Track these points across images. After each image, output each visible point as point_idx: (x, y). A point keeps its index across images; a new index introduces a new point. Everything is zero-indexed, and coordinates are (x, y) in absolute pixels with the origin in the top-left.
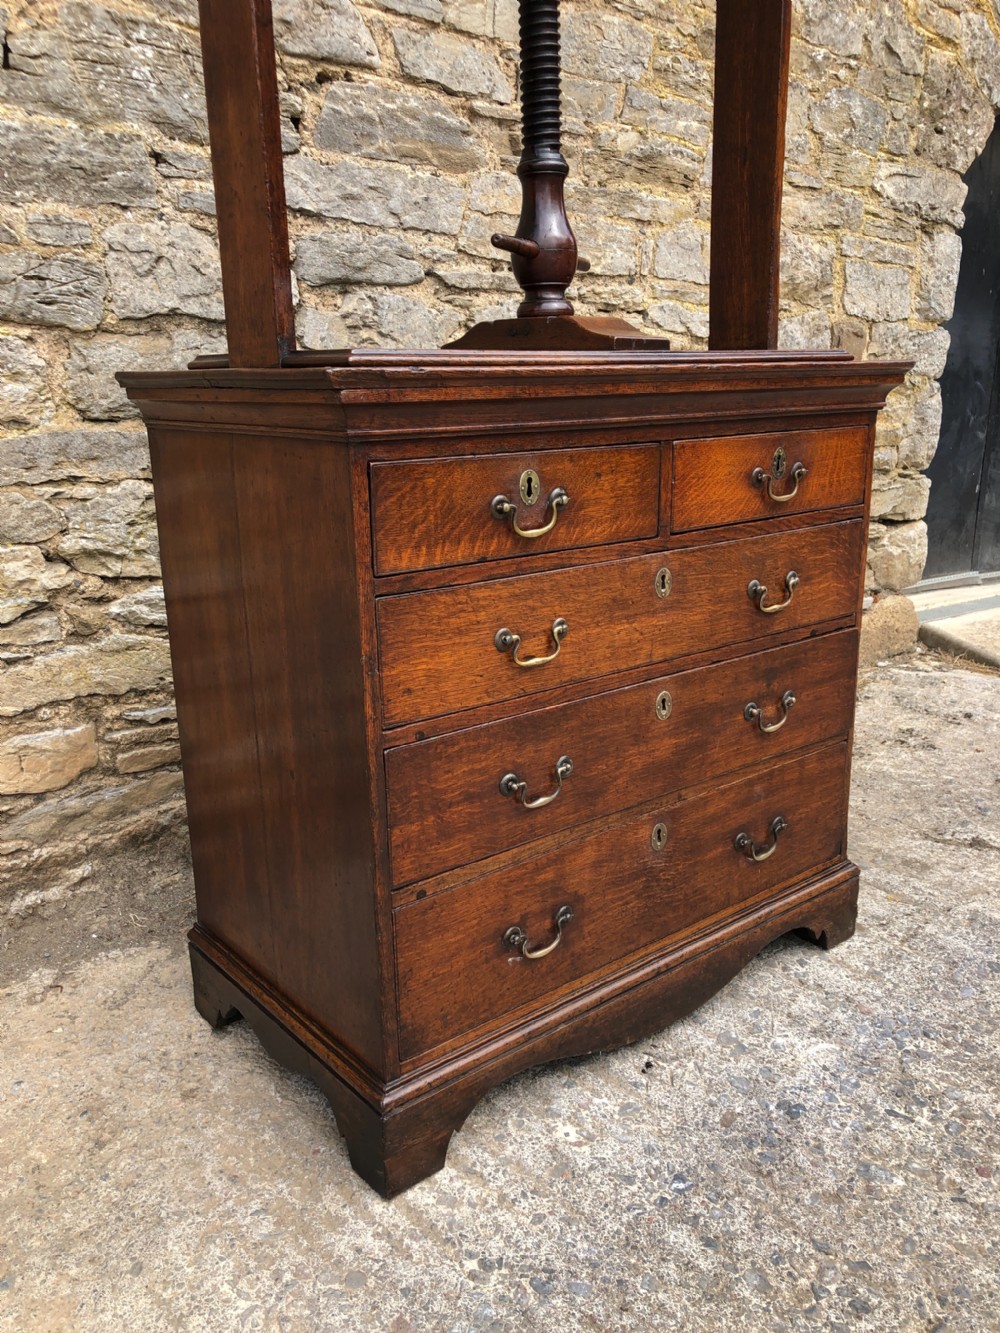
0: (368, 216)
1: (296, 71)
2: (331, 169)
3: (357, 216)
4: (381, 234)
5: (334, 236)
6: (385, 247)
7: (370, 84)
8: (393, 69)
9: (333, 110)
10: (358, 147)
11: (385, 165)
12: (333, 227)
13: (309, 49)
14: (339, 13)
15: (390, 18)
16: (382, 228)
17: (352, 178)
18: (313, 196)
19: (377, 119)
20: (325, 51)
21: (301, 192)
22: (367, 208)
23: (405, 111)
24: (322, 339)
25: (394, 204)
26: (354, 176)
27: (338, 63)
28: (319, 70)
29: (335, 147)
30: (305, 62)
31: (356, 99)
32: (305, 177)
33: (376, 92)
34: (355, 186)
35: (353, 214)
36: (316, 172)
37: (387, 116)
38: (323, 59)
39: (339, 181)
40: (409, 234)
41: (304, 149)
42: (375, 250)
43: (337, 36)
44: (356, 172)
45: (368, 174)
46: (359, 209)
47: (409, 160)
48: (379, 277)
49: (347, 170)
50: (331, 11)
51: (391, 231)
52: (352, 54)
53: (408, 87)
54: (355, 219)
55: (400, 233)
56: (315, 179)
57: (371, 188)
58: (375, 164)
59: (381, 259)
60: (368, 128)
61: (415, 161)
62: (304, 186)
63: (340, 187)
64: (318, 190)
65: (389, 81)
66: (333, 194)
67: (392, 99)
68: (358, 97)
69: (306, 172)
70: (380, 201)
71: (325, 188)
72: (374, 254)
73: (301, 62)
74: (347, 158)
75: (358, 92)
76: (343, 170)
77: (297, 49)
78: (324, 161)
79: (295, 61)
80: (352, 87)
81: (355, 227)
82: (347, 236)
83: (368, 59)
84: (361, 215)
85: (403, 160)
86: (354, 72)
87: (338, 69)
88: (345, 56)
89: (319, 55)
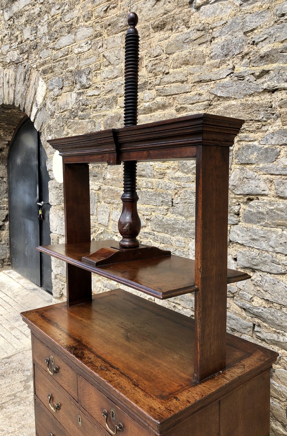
0: (261, 247)
1: (240, 199)
2: (248, 230)
3: (257, 246)
4: (266, 254)
5: (248, 252)
6: (266, 259)
7: (265, 201)
8: (274, 194)
9: (249, 211)
10: (259, 222)
11: (269, 228)
12: (248, 249)
13: (242, 192)
14: (252, 179)
15: (273, 177)
16: (267, 251)
17: (255, 234)
18: (241, 239)
19: (265, 213)
20: (247, 192)
21: (237, 237)
22: (261, 244)
23: (277, 209)
24: (243, 286)
25: (271, 243)
26: (256, 233)
27: (253, 195)
28: (247, 198)
29: (251, 222)
30: (242, 196)
31: (258, 206)
32: (239, 232)
33: (266, 203)
34: (256, 236)
35: (255, 245)
36: (243, 231)
37: (269, 211)
38: (247, 195)
39: (250, 234)
40: (278, 255)
41: (240, 223)
42: (261, 259)
43: (251, 187)
44: (256, 231)
45: (261, 232)
46: (258, 243)
47: (281, 227)
48: (263, 269)
49: (253, 230)
50: (249, 179)
51: (270, 253)
52: (256, 192)
53: (281, 200)
54: (256, 247)
55: (274, 254)
56: (242, 233)
57: (262, 237)
58: (265, 228)
59: (265, 263)
60: (262, 216)
61: (284, 227)
62: (238, 235)
63: (250, 236)
64: (243, 236)
65: (273, 199)
66: (248, 238)
67: (273, 205)
68: (259, 206)
69: (240, 231)
70: (266, 242)
71: (245, 236)
72: (261, 261)
73: (240, 196)
74: (254, 226)
75: (260, 204)
76: (252, 230)
77: (238, 193)
78: (246, 227)
79: (239, 196)
80: (258, 202)
81: (256, 250)
82: (253, 252)
83: (263, 192)
84: (258, 246)
85: (279, 227)
86: (259, 197)
87: (253, 197)
88: (254, 192)
89: (245, 194)
